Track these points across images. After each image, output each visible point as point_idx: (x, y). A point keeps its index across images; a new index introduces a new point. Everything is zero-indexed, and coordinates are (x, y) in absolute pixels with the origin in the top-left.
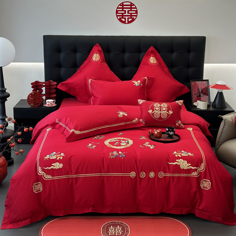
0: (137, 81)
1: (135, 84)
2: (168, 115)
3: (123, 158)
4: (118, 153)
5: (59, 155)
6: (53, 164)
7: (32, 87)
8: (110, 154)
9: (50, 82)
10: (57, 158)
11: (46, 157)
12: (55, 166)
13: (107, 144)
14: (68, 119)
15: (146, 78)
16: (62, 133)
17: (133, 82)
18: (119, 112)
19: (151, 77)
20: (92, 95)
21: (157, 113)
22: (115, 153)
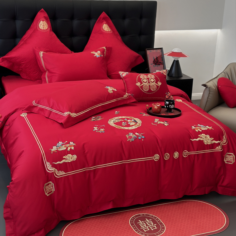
0: (96, 52)
1: (95, 55)
5: (68, 145)
6: (64, 157)
8: (127, 136)
10: (67, 148)
11: (52, 149)
12: (67, 159)
13: (114, 126)
15: (104, 48)
17: (92, 53)
18: (107, 87)
19: (108, 46)
20: (46, 70)
21: (146, 86)
22: (131, 135)
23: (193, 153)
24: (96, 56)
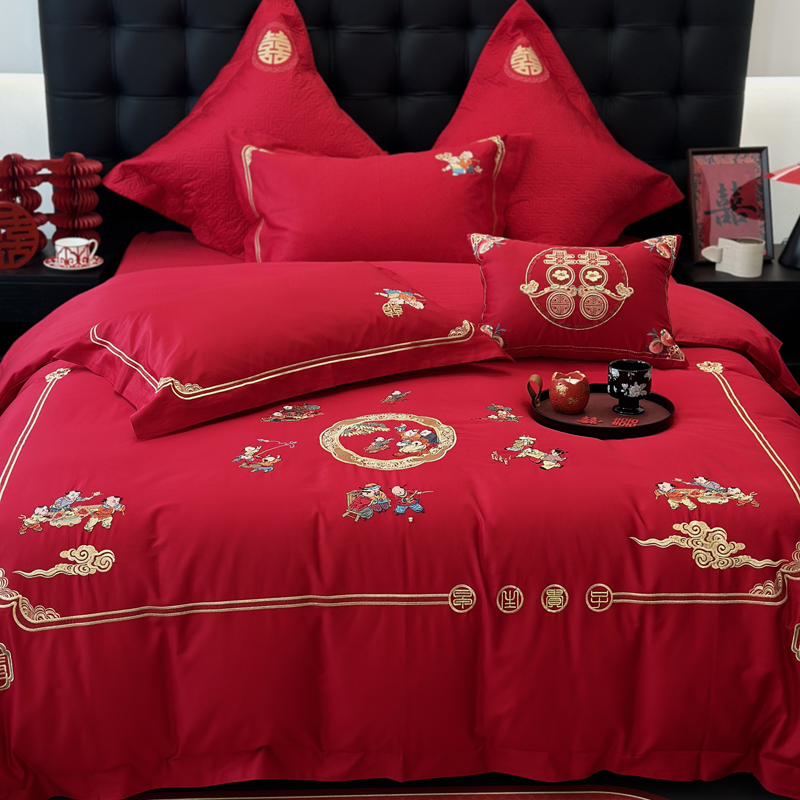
0: (457, 154)
1: (448, 168)
2: (612, 303)
4: (390, 495)
5: (96, 508)
6: (64, 554)
8: (350, 498)
9: (73, 161)
10: (85, 520)
11: (29, 516)
12: (74, 563)
13: (331, 450)
14: (146, 328)
15: (497, 140)
17: (439, 157)
18: (385, 292)
19: (517, 135)
20: (258, 215)
21: (561, 297)
22: (373, 492)
23: (635, 598)
24: (451, 171)
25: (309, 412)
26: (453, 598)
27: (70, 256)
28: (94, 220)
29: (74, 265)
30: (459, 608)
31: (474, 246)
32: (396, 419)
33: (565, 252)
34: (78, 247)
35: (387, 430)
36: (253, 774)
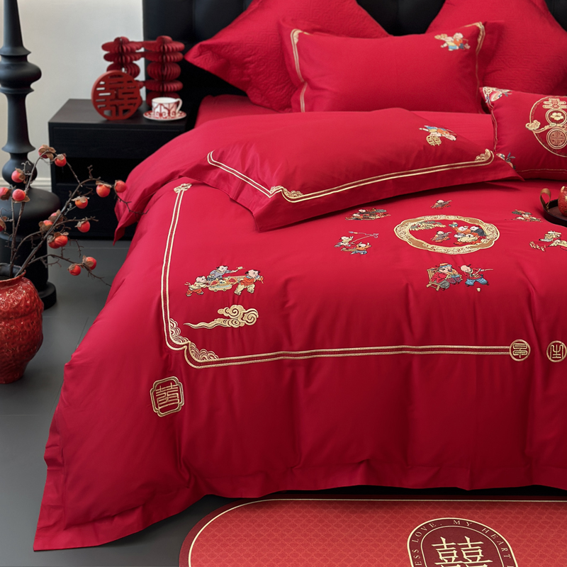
0: (451, 35)
1: (445, 45)
3: (479, 289)
5: (242, 278)
6: (221, 311)
7: (107, 58)
8: (431, 273)
9: (163, 42)
10: (235, 287)
11: (193, 283)
12: (229, 318)
13: (405, 239)
14: (252, 153)
15: (480, 25)
16: (234, 201)
17: (437, 37)
18: (426, 128)
19: (495, 21)
20: (302, 80)
21: (558, 132)
22: (446, 269)
24: (447, 47)
25: (378, 214)
26: (512, 350)
27: (163, 110)
28: (177, 86)
29: (166, 117)
30: (517, 357)
31: (486, 96)
32: (447, 219)
33: (558, 100)
34: (169, 104)
35: (444, 226)
36: (358, 480)
